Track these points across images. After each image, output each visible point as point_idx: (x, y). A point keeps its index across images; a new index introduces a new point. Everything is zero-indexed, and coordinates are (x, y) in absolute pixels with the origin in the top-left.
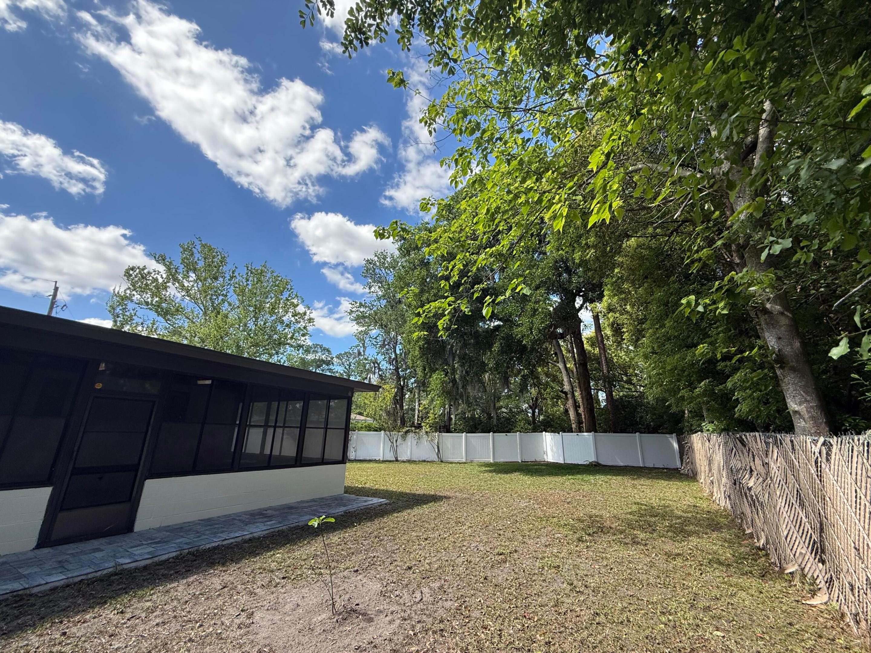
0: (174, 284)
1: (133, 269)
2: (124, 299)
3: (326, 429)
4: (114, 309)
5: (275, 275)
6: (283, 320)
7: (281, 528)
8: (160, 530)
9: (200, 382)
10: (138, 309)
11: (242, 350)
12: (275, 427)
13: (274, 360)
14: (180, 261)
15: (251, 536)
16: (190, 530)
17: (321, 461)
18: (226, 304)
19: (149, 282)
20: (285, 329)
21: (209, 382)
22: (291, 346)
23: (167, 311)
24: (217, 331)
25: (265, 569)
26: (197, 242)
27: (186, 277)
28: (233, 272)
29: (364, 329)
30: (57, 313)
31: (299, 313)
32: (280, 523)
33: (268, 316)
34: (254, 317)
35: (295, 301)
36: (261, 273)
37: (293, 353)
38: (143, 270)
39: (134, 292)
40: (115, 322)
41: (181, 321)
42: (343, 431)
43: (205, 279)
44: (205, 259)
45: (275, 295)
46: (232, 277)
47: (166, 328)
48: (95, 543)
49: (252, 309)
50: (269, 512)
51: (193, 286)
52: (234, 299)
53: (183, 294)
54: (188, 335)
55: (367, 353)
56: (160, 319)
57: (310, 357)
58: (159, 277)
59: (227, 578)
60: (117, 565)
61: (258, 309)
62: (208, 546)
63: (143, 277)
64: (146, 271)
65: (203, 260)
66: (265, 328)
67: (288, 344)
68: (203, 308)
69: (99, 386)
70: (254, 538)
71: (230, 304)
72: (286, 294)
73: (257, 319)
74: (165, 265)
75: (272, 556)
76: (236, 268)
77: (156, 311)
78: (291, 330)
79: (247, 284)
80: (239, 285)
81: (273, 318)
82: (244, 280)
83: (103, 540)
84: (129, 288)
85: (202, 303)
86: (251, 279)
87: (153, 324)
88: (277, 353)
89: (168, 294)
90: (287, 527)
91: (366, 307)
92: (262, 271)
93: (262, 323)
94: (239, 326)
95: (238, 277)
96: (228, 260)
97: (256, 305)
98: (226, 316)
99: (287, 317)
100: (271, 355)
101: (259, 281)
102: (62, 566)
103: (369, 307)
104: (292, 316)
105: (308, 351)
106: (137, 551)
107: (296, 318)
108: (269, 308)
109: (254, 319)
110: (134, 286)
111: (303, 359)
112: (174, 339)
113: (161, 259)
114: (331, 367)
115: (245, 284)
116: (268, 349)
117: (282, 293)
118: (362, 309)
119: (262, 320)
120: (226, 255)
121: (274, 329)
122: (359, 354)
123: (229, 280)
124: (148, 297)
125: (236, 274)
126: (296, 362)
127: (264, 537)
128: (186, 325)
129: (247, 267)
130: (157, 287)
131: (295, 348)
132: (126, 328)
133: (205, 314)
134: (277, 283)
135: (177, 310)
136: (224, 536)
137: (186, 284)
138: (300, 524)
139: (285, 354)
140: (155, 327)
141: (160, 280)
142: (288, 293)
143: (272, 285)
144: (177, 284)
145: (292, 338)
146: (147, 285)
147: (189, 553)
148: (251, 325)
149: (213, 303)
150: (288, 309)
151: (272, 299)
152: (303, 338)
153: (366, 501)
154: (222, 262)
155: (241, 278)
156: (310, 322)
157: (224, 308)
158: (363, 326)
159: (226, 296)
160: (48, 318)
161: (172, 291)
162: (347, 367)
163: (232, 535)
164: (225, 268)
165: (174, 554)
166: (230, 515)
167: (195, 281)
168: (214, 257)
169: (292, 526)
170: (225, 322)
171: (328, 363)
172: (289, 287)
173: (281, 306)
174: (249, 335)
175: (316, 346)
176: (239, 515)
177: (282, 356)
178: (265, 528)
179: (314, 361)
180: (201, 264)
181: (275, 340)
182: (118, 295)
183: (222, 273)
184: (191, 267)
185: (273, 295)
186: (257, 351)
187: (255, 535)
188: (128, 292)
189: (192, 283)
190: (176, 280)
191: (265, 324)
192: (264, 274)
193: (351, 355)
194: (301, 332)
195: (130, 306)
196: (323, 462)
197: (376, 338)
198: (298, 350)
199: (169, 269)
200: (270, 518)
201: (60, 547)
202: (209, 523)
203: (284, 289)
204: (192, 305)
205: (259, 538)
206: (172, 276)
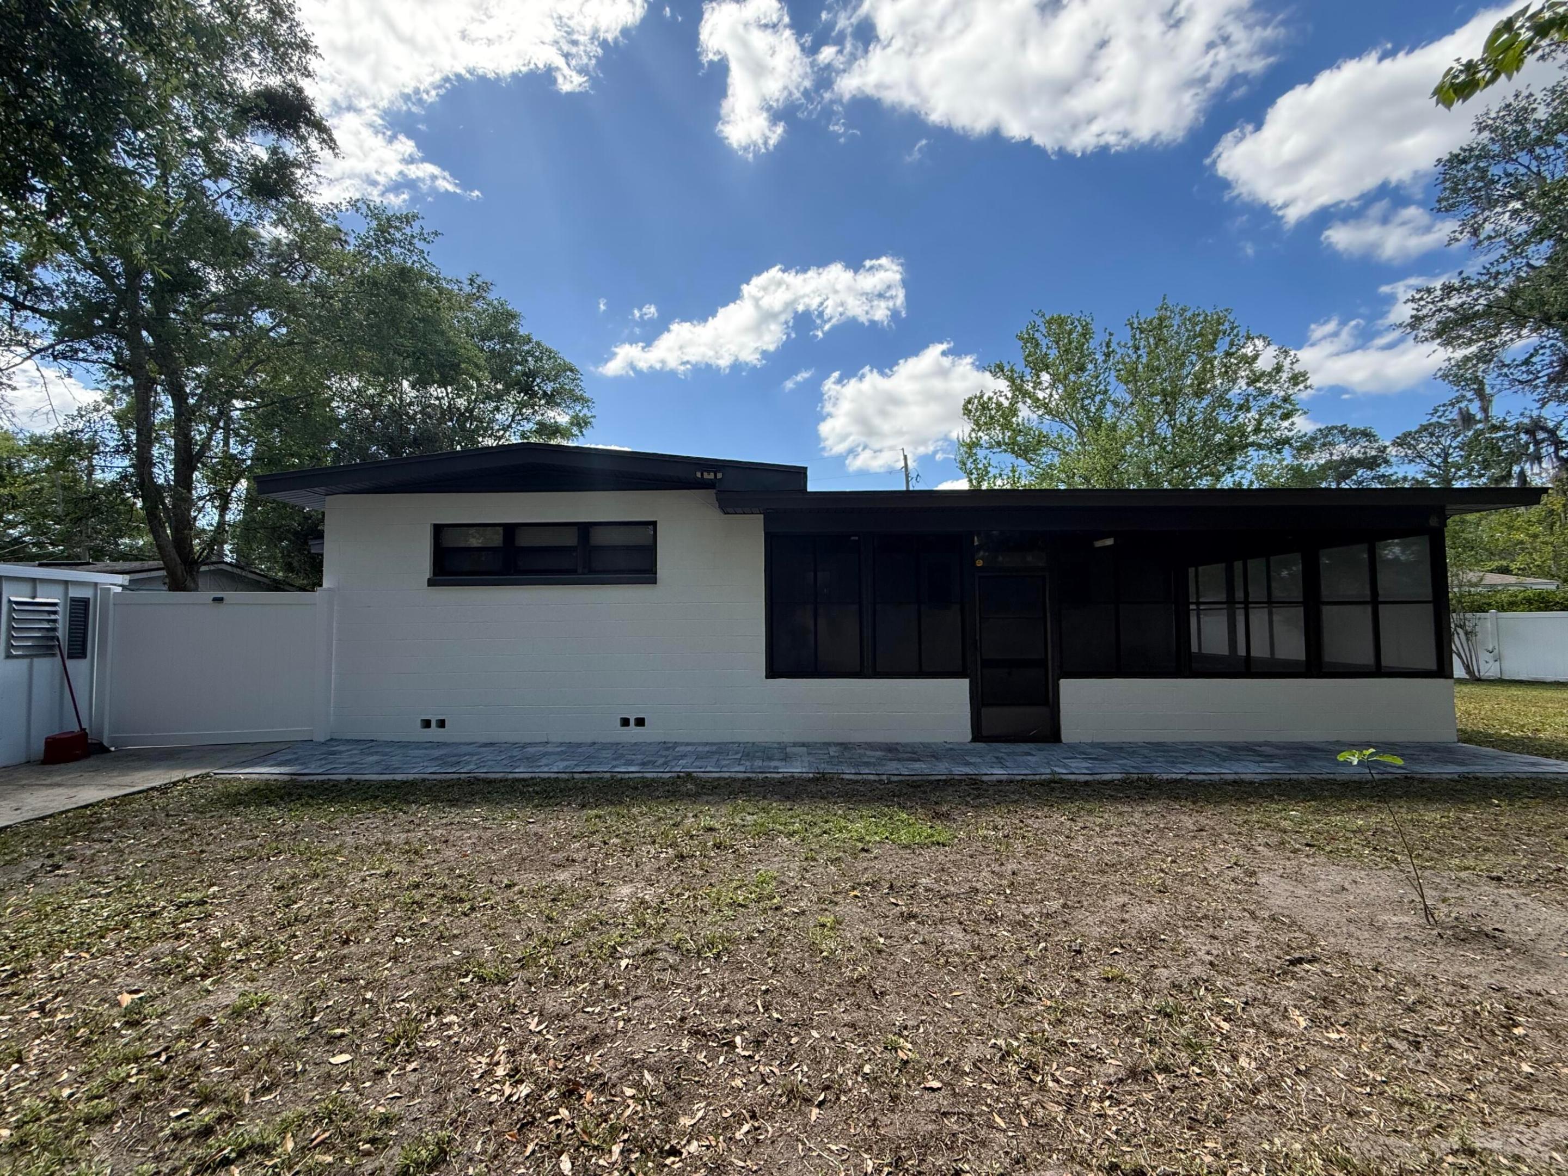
0: (1024, 403)
1: (969, 401)
2: (974, 445)
3: (1375, 602)
4: (965, 464)
5: (1188, 314)
6: (1229, 400)
7: (1295, 777)
8: (1093, 745)
9: (1099, 544)
10: (990, 455)
11: (1156, 481)
12: (1247, 604)
13: (1227, 482)
14: (1023, 363)
15: (1236, 777)
16: (1134, 752)
17: (1374, 669)
18: (1109, 406)
19: (993, 412)
20: (1236, 417)
21: (1109, 542)
22: (1260, 447)
23: (1026, 447)
24: (1106, 459)
25: (1269, 825)
26: (1039, 321)
27: (1037, 384)
28: (1108, 346)
29: (1474, 349)
30: (915, 486)
31: (1263, 374)
32: (1290, 768)
33: (1193, 402)
34: (1165, 412)
35: (1249, 351)
36: (1160, 325)
37: (1267, 461)
38: (982, 397)
39: (980, 434)
40: (970, 481)
41: (1049, 457)
42: (1430, 607)
43: (1066, 377)
44: (1057, 343)
45: (1200, 356)
46: (1107, 355)
47: (1032, 473)
48: (1025, 747)
49: (1157, 399)
50: (1263, 748)
51: (1051, 395)
52: (1120, 393)
53: (1040, 413)
54: (1063, 476)
55: (1497, 412)
56: (1021, 461)
57: (1319, 458)
58: (1002, 399)
59: (1203, 821)
60: (1053, 773)
61: (1171, 397)
62: (1165, 777)
63: (984, 408)
64: (985, 398)
65: (1054, 346)
66: (1192, 427)
67: (1252, 444)
68: (1074, 426)
69: (979, 563)
70: (1243, 781)
71: (1116, 404)
72: (1222, 345)
73: (1171, 414)
74: (1007, 378)
75: (1280, 811)
76: (1111, 334)
77: (1013, 452)
78: (1253, 414)
79: (1139, 357)
80: (1124, 363)
81: (1204, 403)
82: (1131, 352)
83: (1032, 745)
84: (973, 430)
85: (1072, 418)
86: (1142, 343)
87: (1013, 471)
88: (1230, 469)
89: (1020, 420)
90: (1308, 777)
91: (1470, 288)
92: (1161, 320)
93: (1184, 419)
94: (1142, 437)
95: (1118, 350)
96: (1093, 327)
97: (1163, 390)
98: (1114, 428)
99: (1236, 390)
100: (1218, 478)
101: (1160, 340)
102: (1000, 762)
103: (1479, 284)
104: (1248, 384)
105: (1307, 446)
106: (1073, 764)
107: (1259, 385)
108: (1192, 385)
109: (1166, 417)
110: (977, 424)
111: (1296, 471)
112: (1045, 486)
113: (998, 370)
114: (1382, 470)
115: (1134, 357)
116: (1208, 466)
117: (1212, 346)
118: (1454, 301)
119: (1182, 414)
120: (1089, 320)
121: (1211, 423)
122: (1468, 419)
123: (1105, 362)
124: (997, 433)
125: (1113, 346)
126: (1277, 478)
127: (1262, 783)
128: (1057, 461)
129: (1131, 324)
130: (1004, 416)
131: (1270, 448)
132: (985, 486)
133: (1080, 434)
134: (1198, 329)
135: (1039, 442)
136: (1188, 769)
137: (1040, 395)
138: (1338, 777)
139: (1249, 467)
140: (1017, 474)
141: (1006, 403)
142: (1227, 339)
143: (1187, 339)
144: (1029, 401)
145: (1257, 430)
146: (992, 418)
147: (1139, 779)
148: (1164, 430)
149: (1088, 411)
150: (1235, 372)
151: (1194, 365)
152: (1286, 424)
153: (1533, 764)
154: (1084, 335)
155: (1123, 351)
156: (1296, 384)
157: (1107, 415)
158: (1470, 342)
159: (1106, 392)
160: (908, 494)
161: (1025, 412)
162: (1437, 461)
163: (1202, 770)
164: (1092, 344)
165: (1119, 776)
166: (1192, 743)
167: (1053, 386)
168: (1070, 333)
169: (1319, 777)
170: (1114, 439)
171: (1371, 463)
172: (1227, 326)
173: (1217, 372)
174: (1164, 448)
175: (1326, 432)
176: (1212, 745)
177: (1241, 473)
178: (1261, 770)
179: (1330, 465)
180: (1053, 354)
181: (1220, 445)
182: (963, 444)
183: (1090, 354)
184: (1041, 365)
185: (1194, 358)
186: (1188, 475)
187: (1243, 776)
188: (973, 435)
189: (1048, 391)
190: (1026, 394)
191: (1189, 420)
192: (1166, 323)
193: (1444, 427)
194: (1279, 413)
195: (981, 453)
196: (1378, 671)
197: (1527, 362)
198: (1279, 452)
199: (1011, 380)
200: (1270, 758)
201: (994, 745)
202: (1159, 748)
203: (1216, 335)
204: (1057, 426)
205: (1251, 783)
206: (1018, 390)
